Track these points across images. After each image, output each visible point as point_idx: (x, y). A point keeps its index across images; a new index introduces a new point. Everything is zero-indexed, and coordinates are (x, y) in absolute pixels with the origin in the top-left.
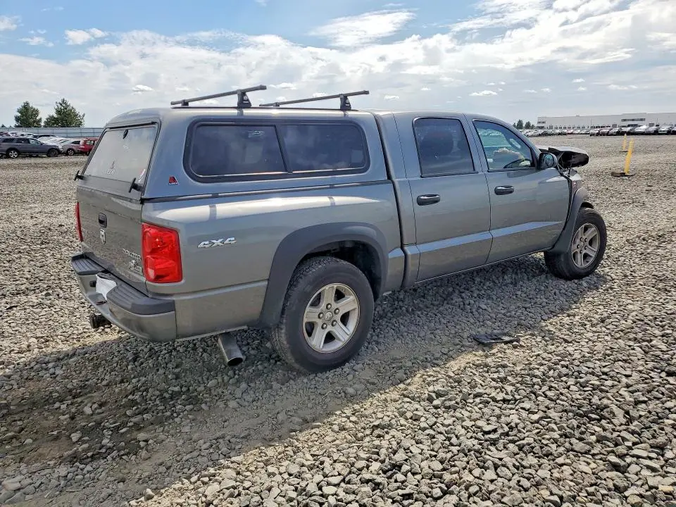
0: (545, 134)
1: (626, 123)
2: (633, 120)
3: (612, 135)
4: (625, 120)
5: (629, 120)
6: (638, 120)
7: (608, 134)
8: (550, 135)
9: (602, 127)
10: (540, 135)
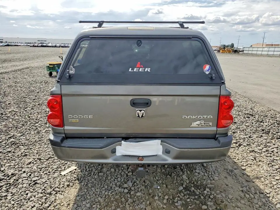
0: (8, 45)
1: (40, 42)
2: (42, 41)
3: (39, 47)
4: (39, 41)
5: (40, 41)
6: (43, 41)
7: (37, 46)
8: (11, 46)
9: (28, 43)
10: (6, 46)
